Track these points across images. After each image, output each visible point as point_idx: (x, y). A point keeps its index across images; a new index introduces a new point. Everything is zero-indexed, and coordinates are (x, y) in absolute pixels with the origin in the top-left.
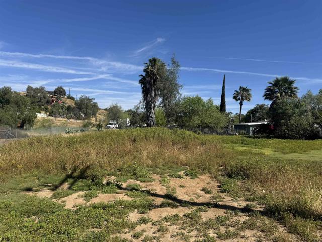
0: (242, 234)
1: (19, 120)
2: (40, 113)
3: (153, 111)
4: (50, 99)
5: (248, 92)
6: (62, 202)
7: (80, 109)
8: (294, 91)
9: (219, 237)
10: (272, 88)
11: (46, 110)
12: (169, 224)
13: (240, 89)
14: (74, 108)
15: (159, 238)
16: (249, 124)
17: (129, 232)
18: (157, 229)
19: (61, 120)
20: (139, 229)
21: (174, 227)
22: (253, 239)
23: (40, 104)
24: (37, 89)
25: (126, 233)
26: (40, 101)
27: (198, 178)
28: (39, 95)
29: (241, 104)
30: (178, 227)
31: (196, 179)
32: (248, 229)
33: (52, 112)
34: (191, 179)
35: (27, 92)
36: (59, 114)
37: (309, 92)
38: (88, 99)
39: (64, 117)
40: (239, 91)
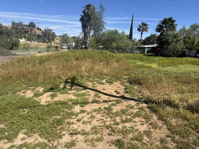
0: (134, 120)
1: (10, 44)
2: (22, 39)
3: (88, 39)
4: (27, 30)
5: (147, 26)
6: (39, 99)
7: (45, 36)
8: (175, 27)
9: (122, 122)
10: (161, 25)
11: (25, 37)
12: (96, 113)
13: (142, 24)
14: (41, 36)
15: (91, 122)
16: (146, 46)
17: (75, 118)
18: (90, 117)
19: (34, 43)
20: (80, 116)
21: (99, 115)
22: (139, 123)
23: (21, 33)
24: (18, 24)
25: (73, 119)
26: (21, 31)
27: (113, 84)
28: (19, 27)
29: (142, 34)
30: (101, 115)
31: (112, 85)
32: (138, 117)
33: (29, 38)
34: (109, 85)
35: (12, 26)
36: (33, 39)
37: (184, 27)
38: (49, 30)
39: (36, 41)
40: (141, 26)
